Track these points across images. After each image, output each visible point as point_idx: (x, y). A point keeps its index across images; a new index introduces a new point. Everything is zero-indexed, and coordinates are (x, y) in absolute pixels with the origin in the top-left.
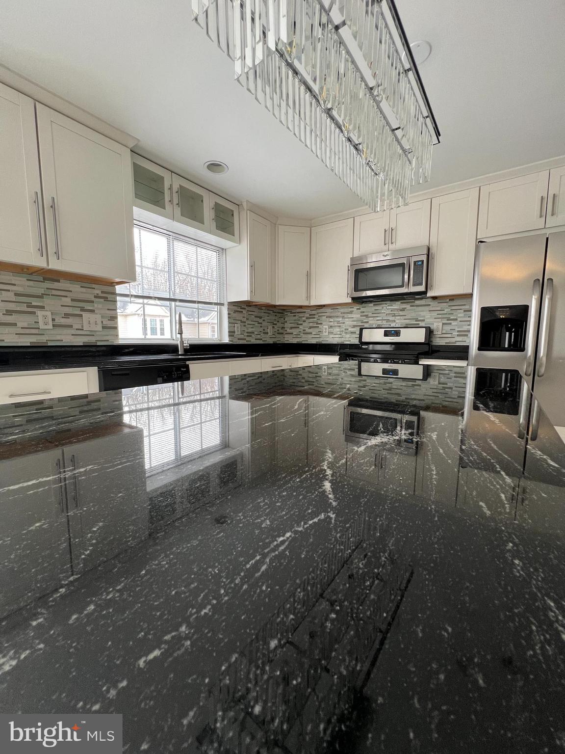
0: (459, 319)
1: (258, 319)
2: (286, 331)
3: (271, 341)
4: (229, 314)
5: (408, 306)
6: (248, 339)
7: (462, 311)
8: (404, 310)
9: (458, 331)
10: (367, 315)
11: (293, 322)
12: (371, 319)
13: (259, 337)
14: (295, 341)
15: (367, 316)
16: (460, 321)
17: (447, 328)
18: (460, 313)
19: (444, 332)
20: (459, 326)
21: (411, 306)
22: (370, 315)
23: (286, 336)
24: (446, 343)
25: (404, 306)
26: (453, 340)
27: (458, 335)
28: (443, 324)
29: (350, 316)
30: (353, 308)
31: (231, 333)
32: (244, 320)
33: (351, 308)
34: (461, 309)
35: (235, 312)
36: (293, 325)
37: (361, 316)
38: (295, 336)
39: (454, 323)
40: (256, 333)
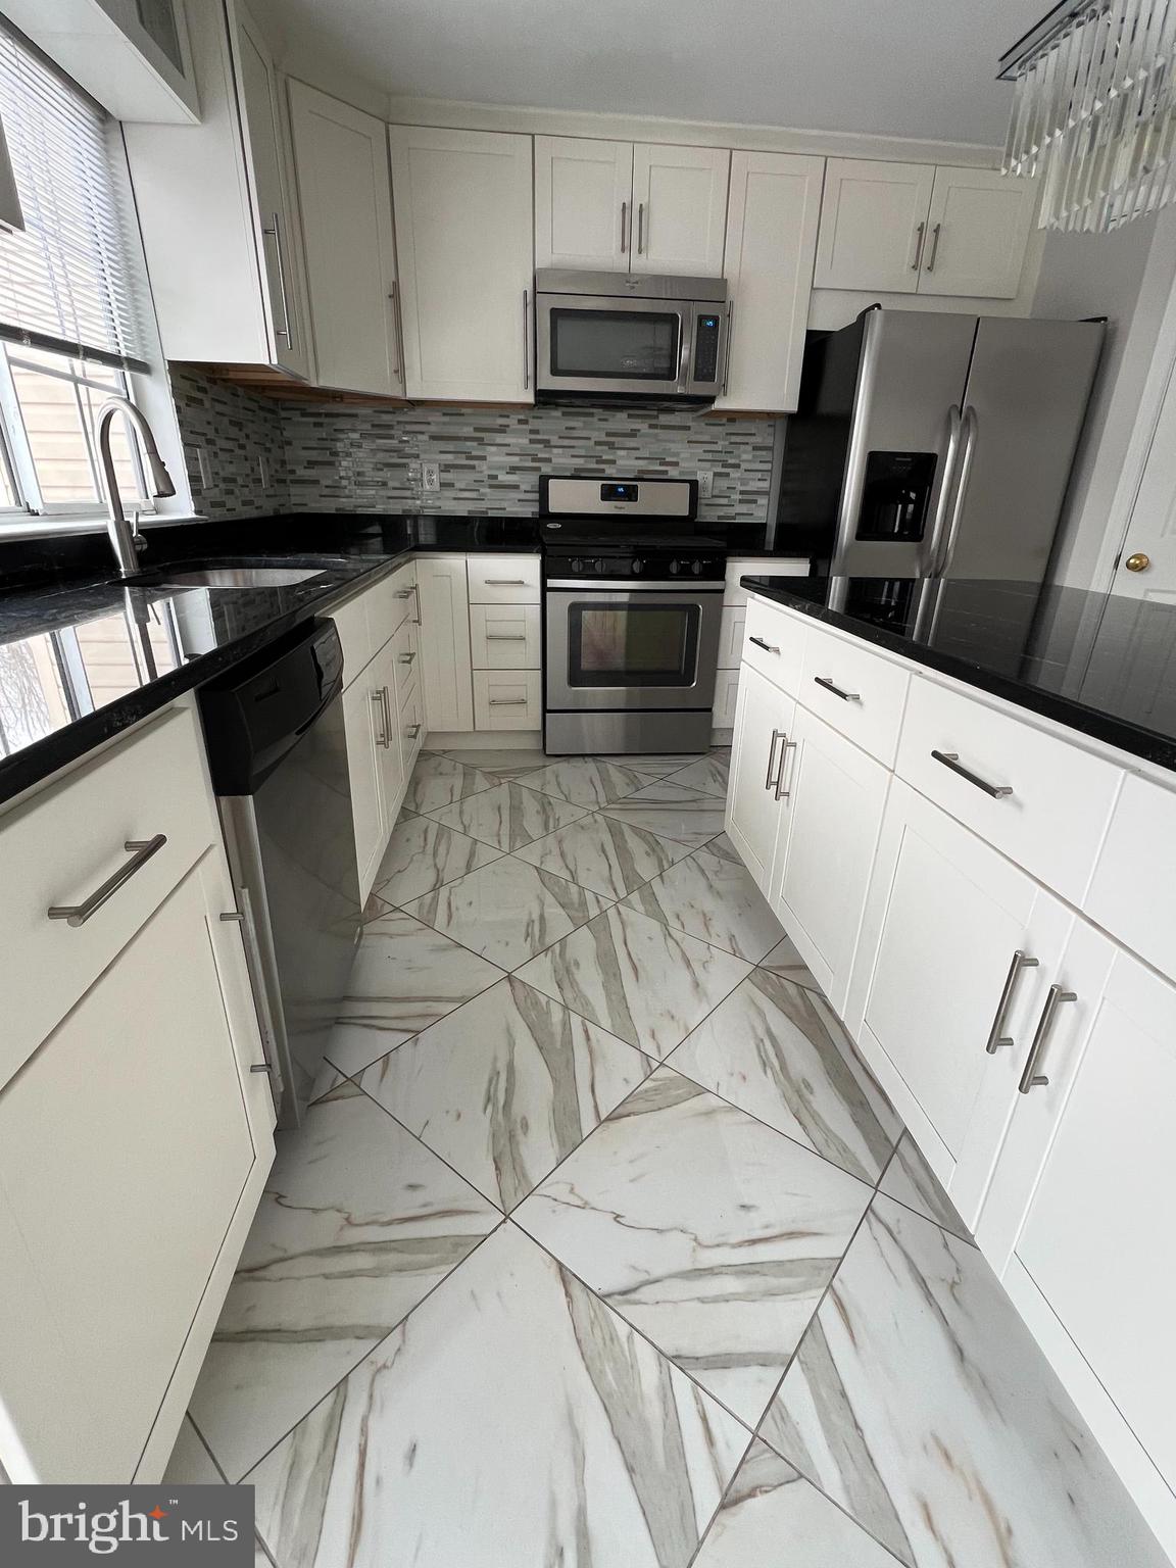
0: (744, 466)
2: (293, 472)
4: (179, 410)
5: (642, 426)
6: (229, 502)
7: (750, 448)
8: (634, 436)
9: (742, 493)
10: (548, 441)
11: (313, 444)
12: (555, 451)
14: (329, 506)
15: (547, 443)
16: (746, 470)
17: (723, 483)
18: (745, 452)
19: (716, 492)
20: (744, 482)
21: (651, 426)
22: (555, 440)
23: (294, 490)
24: (719, 517)
25: (637, 424)
26: (731, 511)
27: (741, 501)
28: (715, 474)
29: (499, 438)
30: (508, 417)
33: (501, 416)
34: (747, 444)
35: (189, 401)
36: (314, 455)
37: (532, 441)
38: (326, 491)
39: (734, 474)
40: (240, 480)
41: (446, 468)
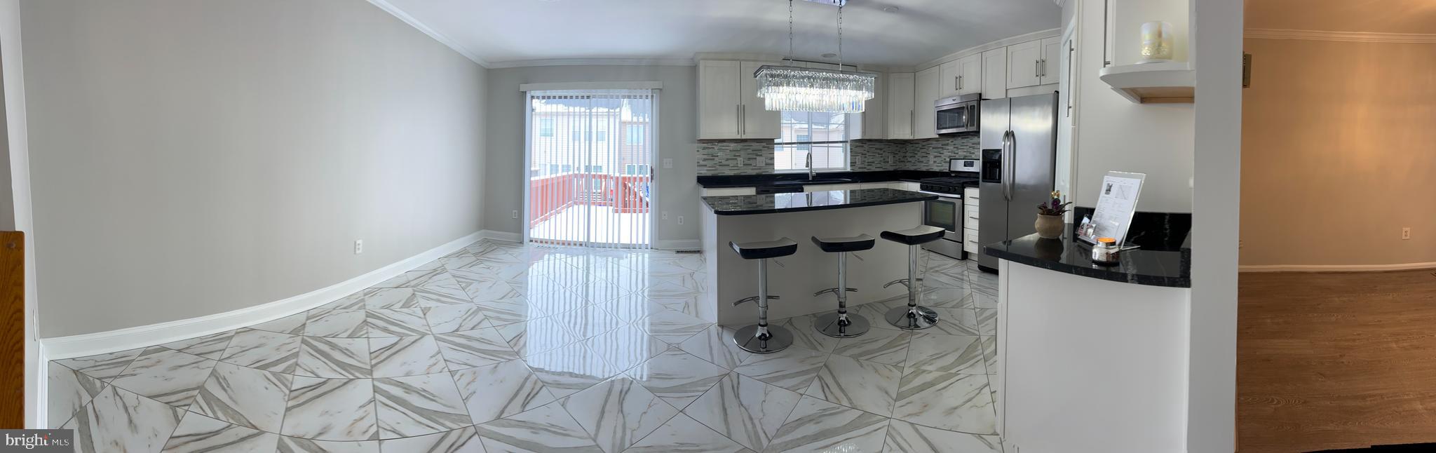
1: (878, 151)
2: (908, 159)
3: (891, 169)
4: (851, 149)
6: (868, 167)
10: (950, 149)
12: (953, 152)
13: (879, 165)
22: (952, 148)
23: (907, 164)
30: (943, 142)
31: (853, 164)
32: (865, 152)
35: (857, 146)
40: (876, 162)
41: (935, 157)
